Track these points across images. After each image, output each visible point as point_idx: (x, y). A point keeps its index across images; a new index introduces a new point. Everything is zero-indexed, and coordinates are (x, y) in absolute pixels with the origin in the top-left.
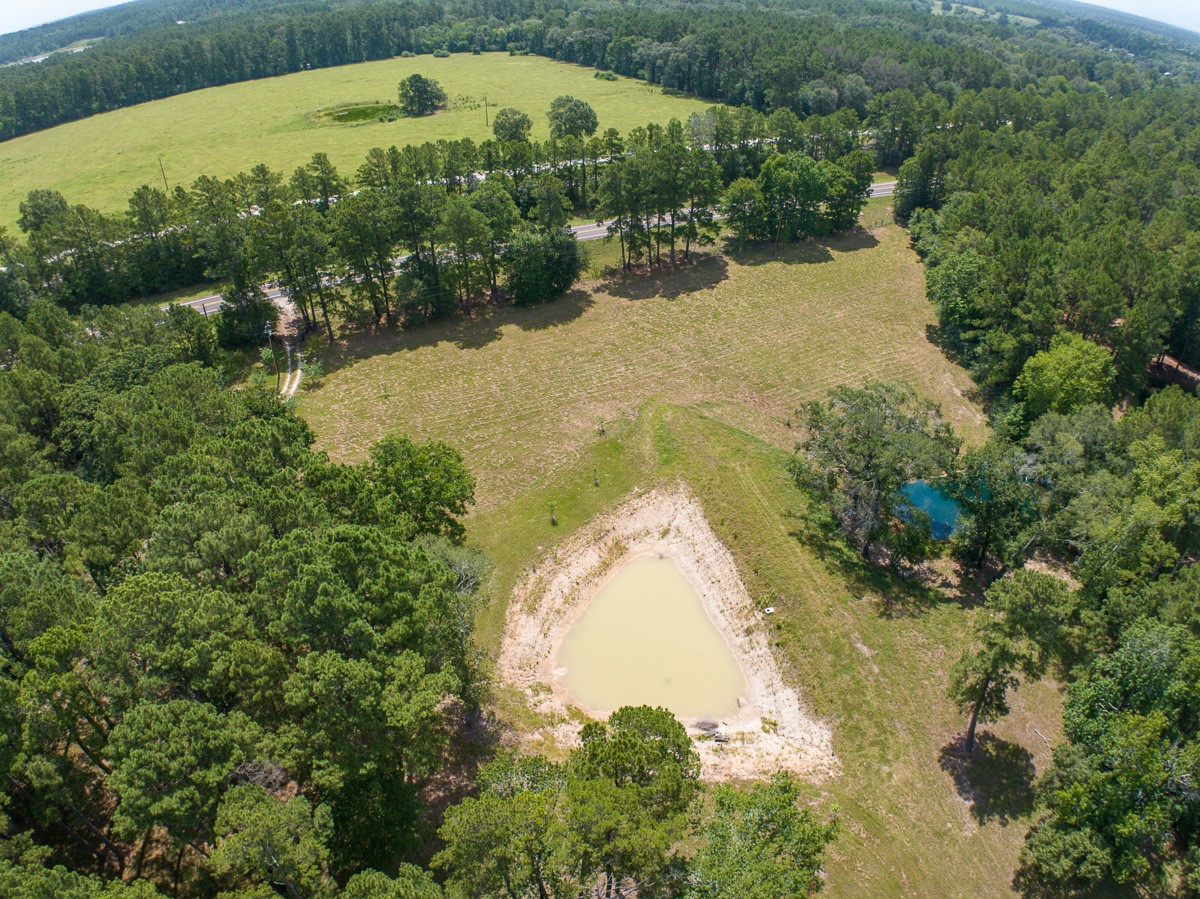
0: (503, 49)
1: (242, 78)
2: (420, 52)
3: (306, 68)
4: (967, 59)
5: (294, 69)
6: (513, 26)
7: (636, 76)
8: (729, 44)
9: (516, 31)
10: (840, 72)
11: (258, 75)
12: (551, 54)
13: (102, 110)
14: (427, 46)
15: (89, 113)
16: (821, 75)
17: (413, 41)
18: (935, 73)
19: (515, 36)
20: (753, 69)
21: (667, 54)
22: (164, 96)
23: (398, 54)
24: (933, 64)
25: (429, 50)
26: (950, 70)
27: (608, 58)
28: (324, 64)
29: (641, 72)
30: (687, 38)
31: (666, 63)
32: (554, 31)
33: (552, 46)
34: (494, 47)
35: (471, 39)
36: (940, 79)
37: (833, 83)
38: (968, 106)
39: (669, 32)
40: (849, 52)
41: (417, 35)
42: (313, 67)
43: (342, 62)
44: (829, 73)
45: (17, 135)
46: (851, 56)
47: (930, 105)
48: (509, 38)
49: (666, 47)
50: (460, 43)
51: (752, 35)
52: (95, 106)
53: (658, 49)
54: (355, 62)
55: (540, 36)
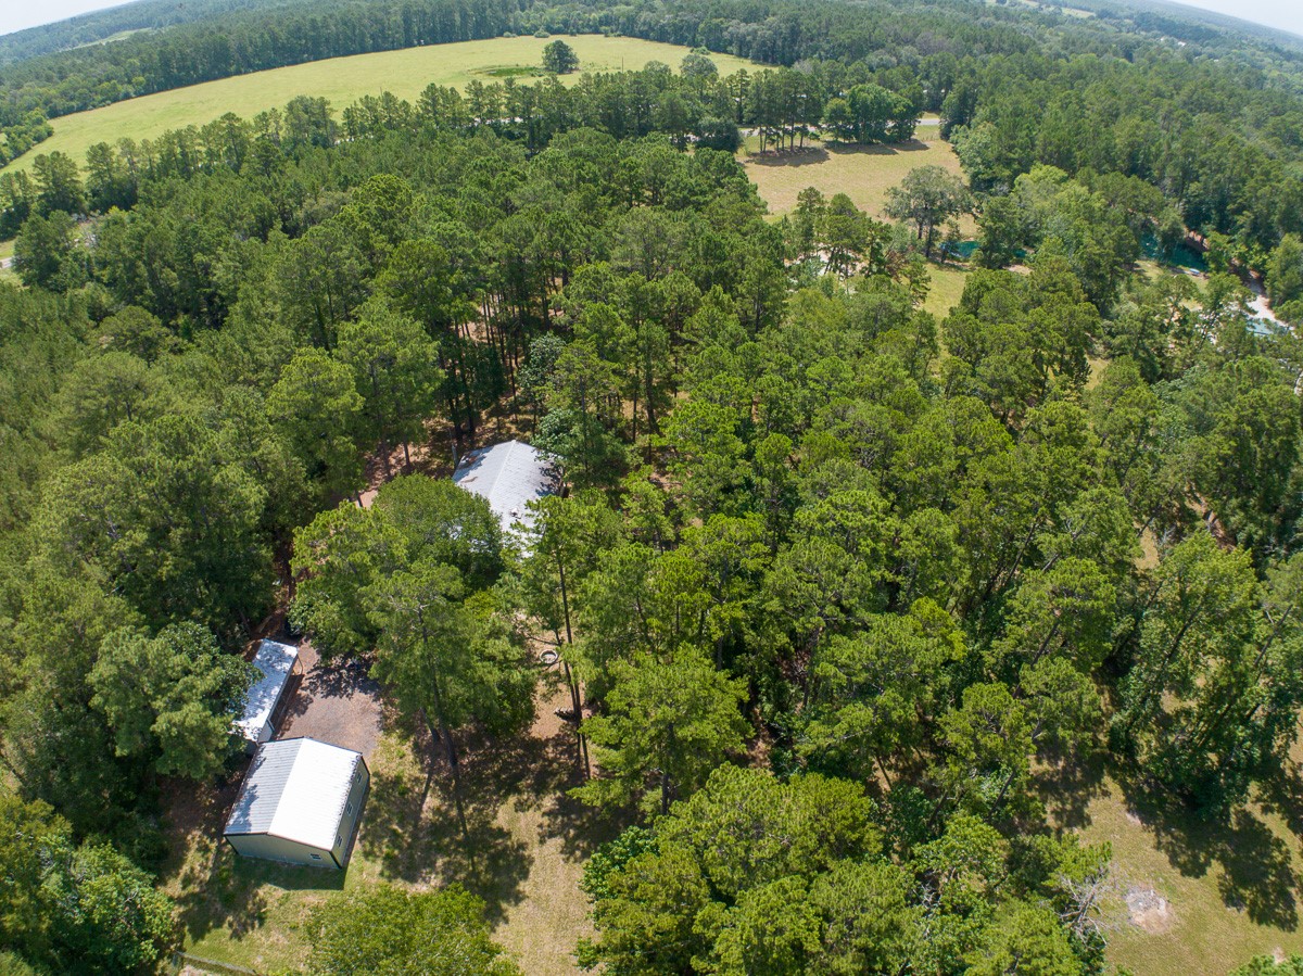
0: (597, 32)
1: (364, 51)
2: (520, 34)
3: (420, 44)
4: (1004, 37)
5: (409, 45)
6: (602, 13)
7: (726, 52)
8: (806, 23)
9: (606, 17)
10: (899, 44)
11: (377, 49)
12: (644, 36)
13: (238, 73)
14: (525, 28)
15: (227, 75)
16: (883, 46)
17: (511, 24)
18: (976, 48)
19: (606, 21)
20: (828, 42)
21: (756, 31)
23: (500, 34)
24: (975, 41)
25: (529, 33)
26: (990, 45)
27: (699, 37)
28: (435, 42)
29: (729, 48)
30: (770, 19)
31: (754, 39)
32: (645, 15)
33: (646, 28)
34: (587, 30)
35: (565, 23)
36: (981, 53)
37: (892, 52)
38: (998, 66)
39: (752, 16)
40: (905, 30)
41: (516, 19)
42: (427, 44)
43: (451, 41)
44: (890, 45)
45: (160, 91)
46: (908, 33)
47: (968, 65)
48: (601, 22)
49: (754, 26)
50: (556, 26)
51: (824, 18)
52: (233, 69)
53: (743, 28)
54: (462, 40)
55: (631, 20)
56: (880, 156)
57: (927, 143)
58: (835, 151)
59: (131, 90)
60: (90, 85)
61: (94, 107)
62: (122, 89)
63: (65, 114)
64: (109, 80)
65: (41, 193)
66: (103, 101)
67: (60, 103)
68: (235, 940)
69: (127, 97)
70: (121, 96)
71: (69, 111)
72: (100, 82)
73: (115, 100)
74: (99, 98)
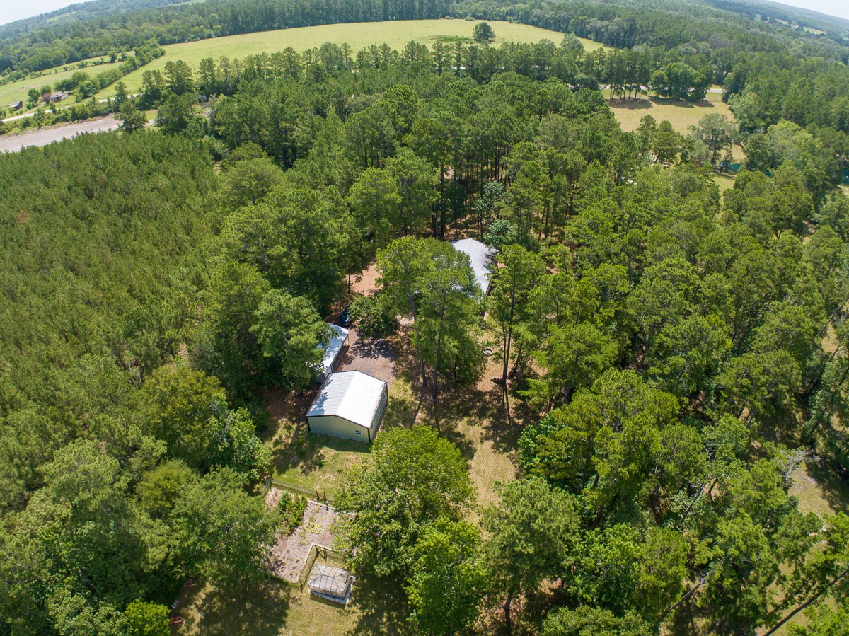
0: (504, 19)
1: (358, 21)
2: (455, 18)
3: (393, 19)
4: (766, 42)
5: (386, 19)
6: (508, 8)
7: (587, 38)
8: (640, 23)
9: (511, 10)
10: (698, 41)
11: (366, 20)
12: (535, 24)
13: (279, 28)
14: (459, 14)
15: (272, 29)
16: (688, 41)
17: (450, 11)
18: (748, 47)
19: (511, 13)
20: (654, 36)
21: (607, 26)
22: (315, 25)
23: (443, 17)
24: (747, 43)
25: (461, 17)
26: (756, 46)
27: (570, 27)
28: (402, 19)
29: (589, 36)
30: (617, 19)
31: (606, 31)
32: (536, 11)
33: (536, 19)
34: (498, 18)
35: (485, 13)
36: (750, 51)
37: (694, 45)
38: (761, 59)
39: (605, 16)
40: (703, 32)
41: (453, 8)
42: (397, 19)
43: (412, 19)
44: (692, 40)
45: (230, 35)
46: (703, 34)
47: (742, 57)
48: (507, 14)
49: (606, 22)
50: (479, 14)
51: (651, 21)
52: (276, 25)
53: (599, 24)
54: (419, 19)
55: (527, 14)
56: (684, 108)
57: (713, 103)
58: (656, 103)
59: (212, 32)
60: (187, 27)
61: (189, 41)
62: (207, 31)
63: (170, 44)
64: (198, 25)
65: (168, 85)
66: (195, 38)
67: (168, 37)
68: (303, 475)
69: (210, 37)
70: (206, 35)
71: (173, 42)
72: (193, 26)
73: (202, 38)
74: (192, 36)
